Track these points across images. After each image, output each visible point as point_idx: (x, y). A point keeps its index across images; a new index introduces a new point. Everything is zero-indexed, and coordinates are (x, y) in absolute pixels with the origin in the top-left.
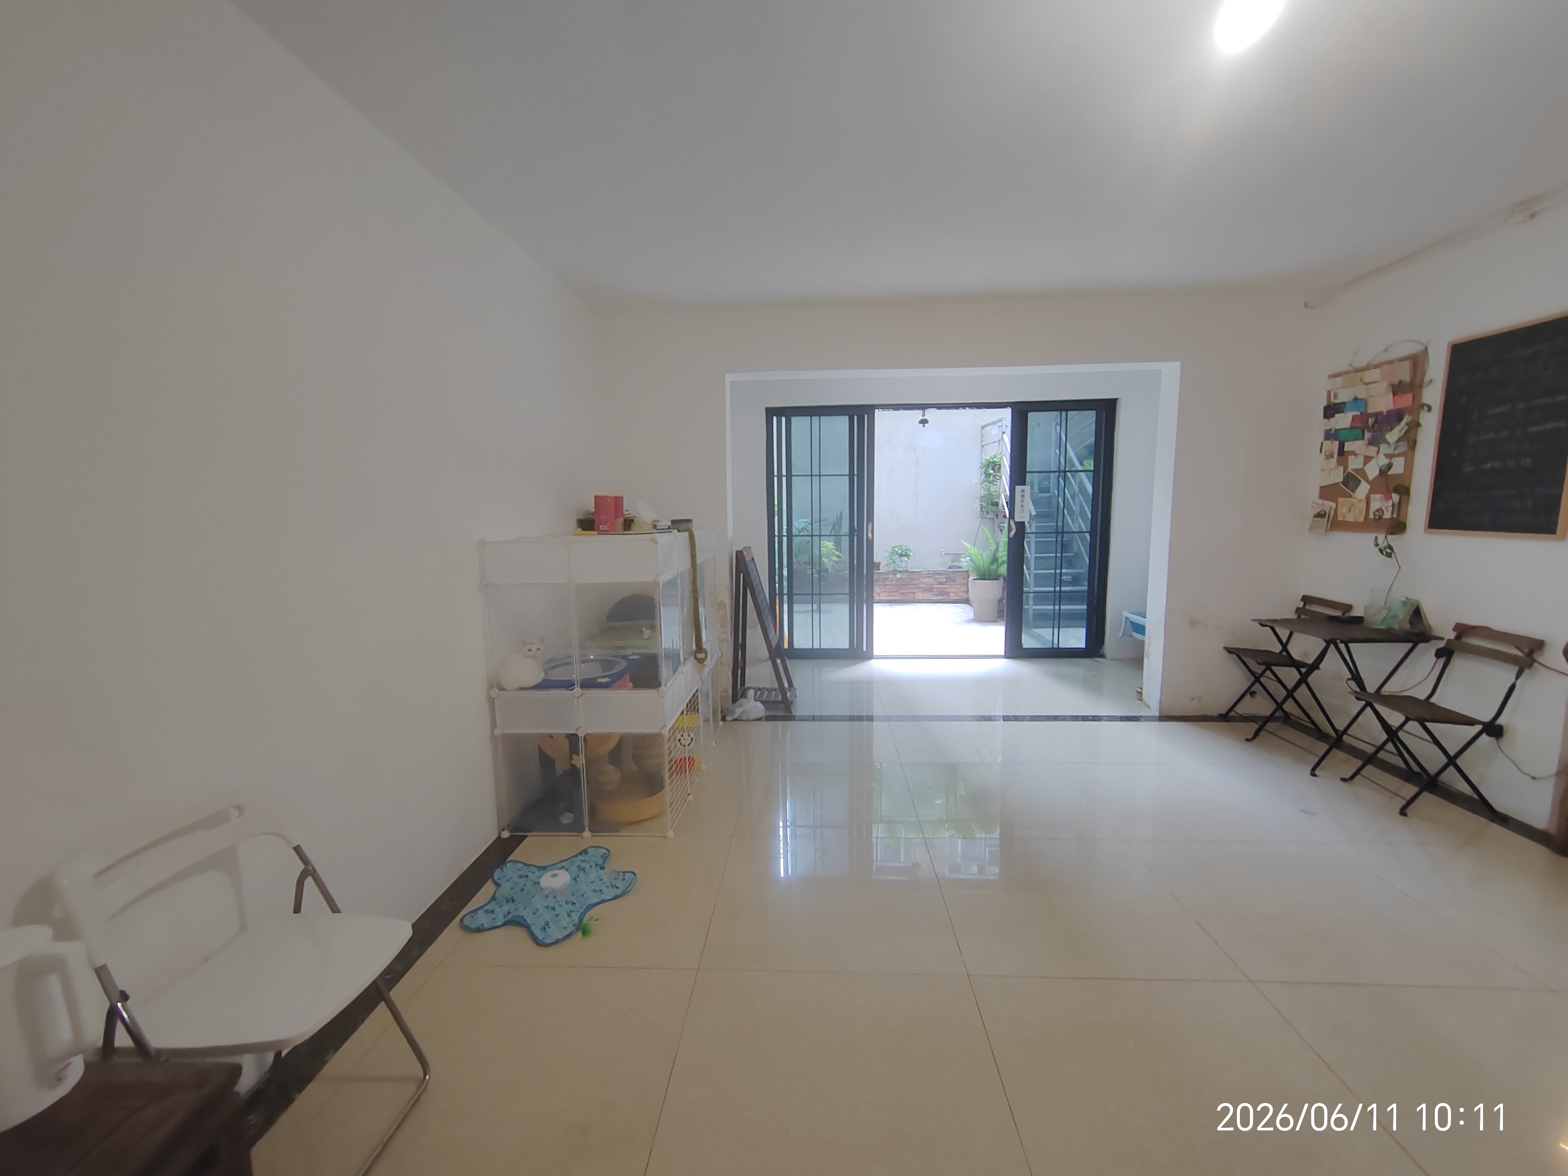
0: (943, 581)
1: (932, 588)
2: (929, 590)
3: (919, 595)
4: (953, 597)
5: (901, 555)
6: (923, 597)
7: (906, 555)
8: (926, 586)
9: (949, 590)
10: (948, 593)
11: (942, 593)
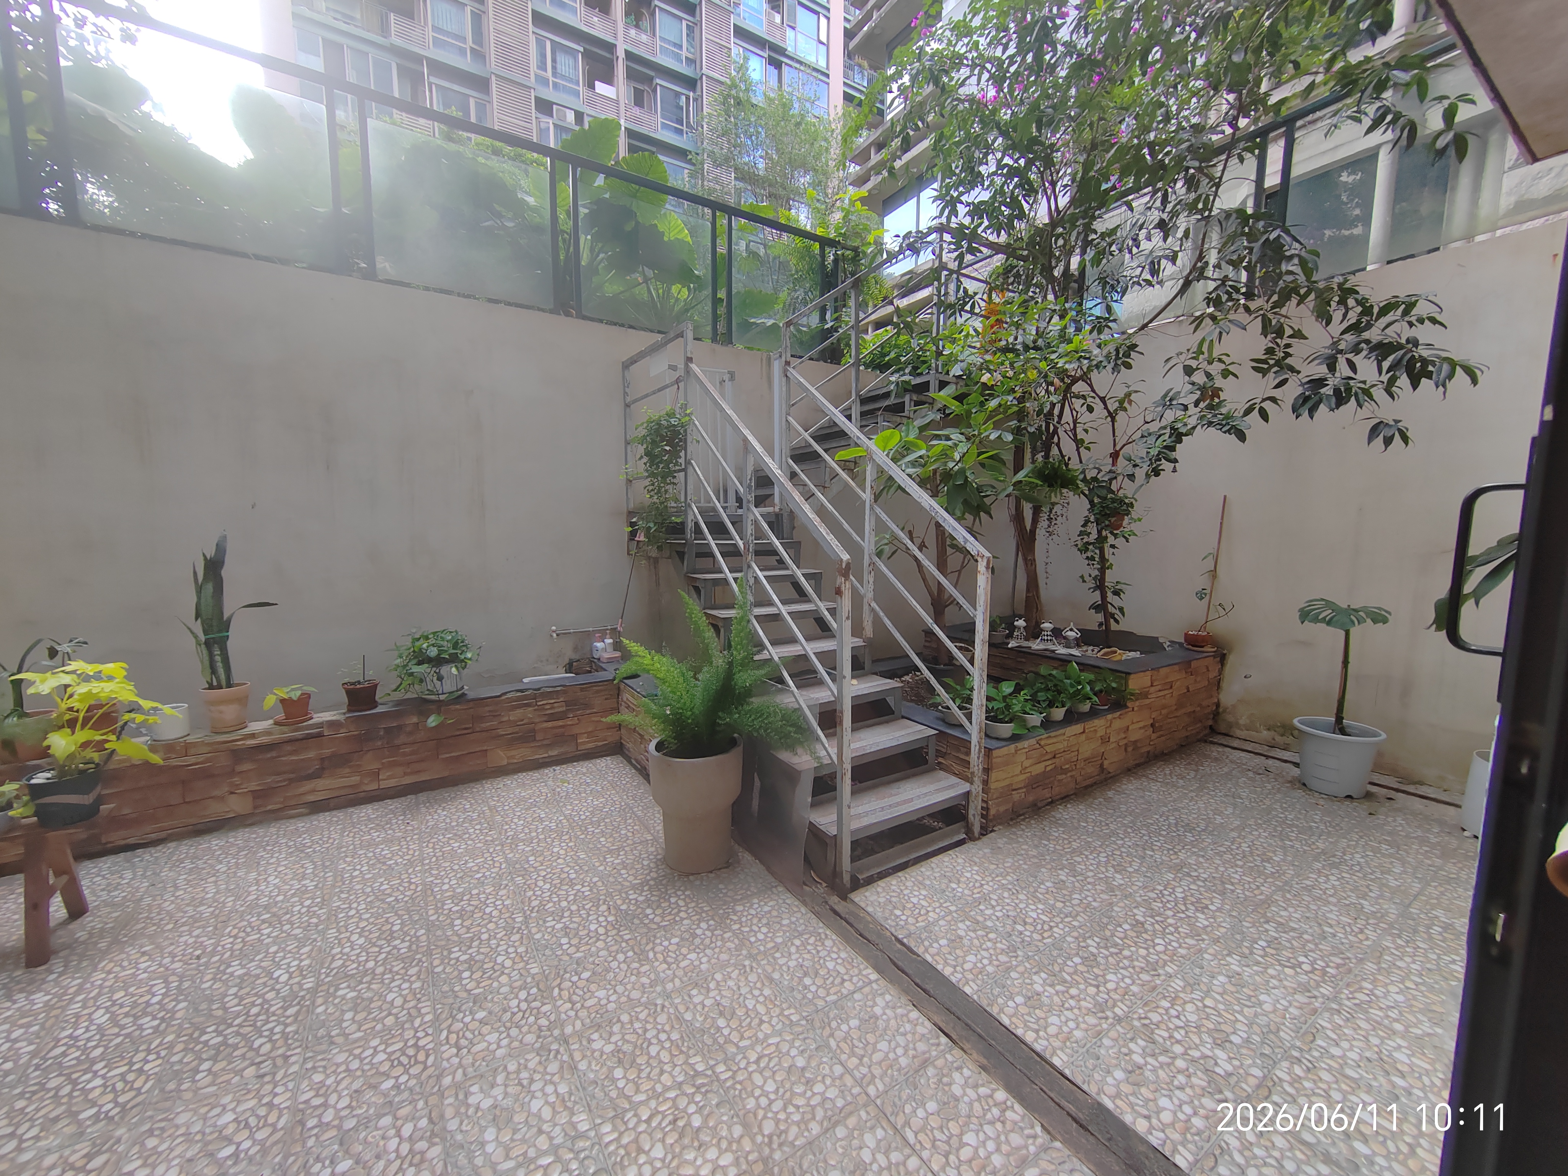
0: (561, 709)
1: (534, 731)
2: (527, 737)
3: (501, 756)
4: (586, 743)
5: (438, 662)
6: (508, 758)
7: (454, 659)
8: (516, 729)
9: (576, 730)
10: (575, 737)
11: (561, 738)
